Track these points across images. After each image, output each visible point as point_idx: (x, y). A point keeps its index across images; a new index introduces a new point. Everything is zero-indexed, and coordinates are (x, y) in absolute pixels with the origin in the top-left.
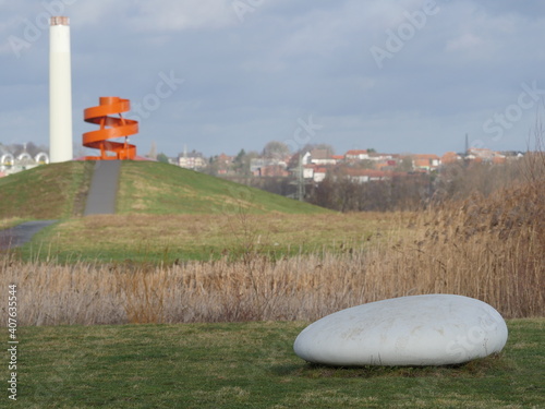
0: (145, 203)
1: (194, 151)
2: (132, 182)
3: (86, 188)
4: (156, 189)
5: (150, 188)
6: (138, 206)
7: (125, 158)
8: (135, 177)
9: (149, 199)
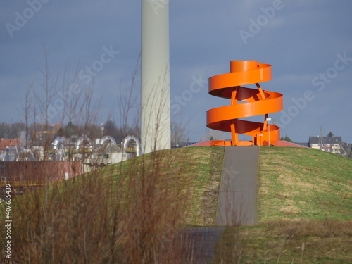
0: (298, 204)
1: (330, 135)
2: (277, 176)
3: (216, 183)
4: (309, 185)
5: (301, 184)
6: (288, 209)
7: (265, 143)
8: (281, 169)
9: (301, 199)
